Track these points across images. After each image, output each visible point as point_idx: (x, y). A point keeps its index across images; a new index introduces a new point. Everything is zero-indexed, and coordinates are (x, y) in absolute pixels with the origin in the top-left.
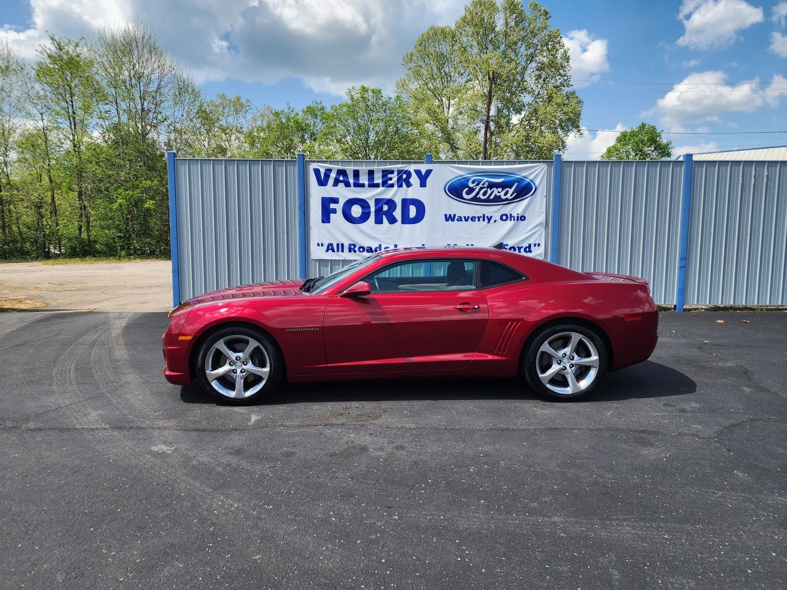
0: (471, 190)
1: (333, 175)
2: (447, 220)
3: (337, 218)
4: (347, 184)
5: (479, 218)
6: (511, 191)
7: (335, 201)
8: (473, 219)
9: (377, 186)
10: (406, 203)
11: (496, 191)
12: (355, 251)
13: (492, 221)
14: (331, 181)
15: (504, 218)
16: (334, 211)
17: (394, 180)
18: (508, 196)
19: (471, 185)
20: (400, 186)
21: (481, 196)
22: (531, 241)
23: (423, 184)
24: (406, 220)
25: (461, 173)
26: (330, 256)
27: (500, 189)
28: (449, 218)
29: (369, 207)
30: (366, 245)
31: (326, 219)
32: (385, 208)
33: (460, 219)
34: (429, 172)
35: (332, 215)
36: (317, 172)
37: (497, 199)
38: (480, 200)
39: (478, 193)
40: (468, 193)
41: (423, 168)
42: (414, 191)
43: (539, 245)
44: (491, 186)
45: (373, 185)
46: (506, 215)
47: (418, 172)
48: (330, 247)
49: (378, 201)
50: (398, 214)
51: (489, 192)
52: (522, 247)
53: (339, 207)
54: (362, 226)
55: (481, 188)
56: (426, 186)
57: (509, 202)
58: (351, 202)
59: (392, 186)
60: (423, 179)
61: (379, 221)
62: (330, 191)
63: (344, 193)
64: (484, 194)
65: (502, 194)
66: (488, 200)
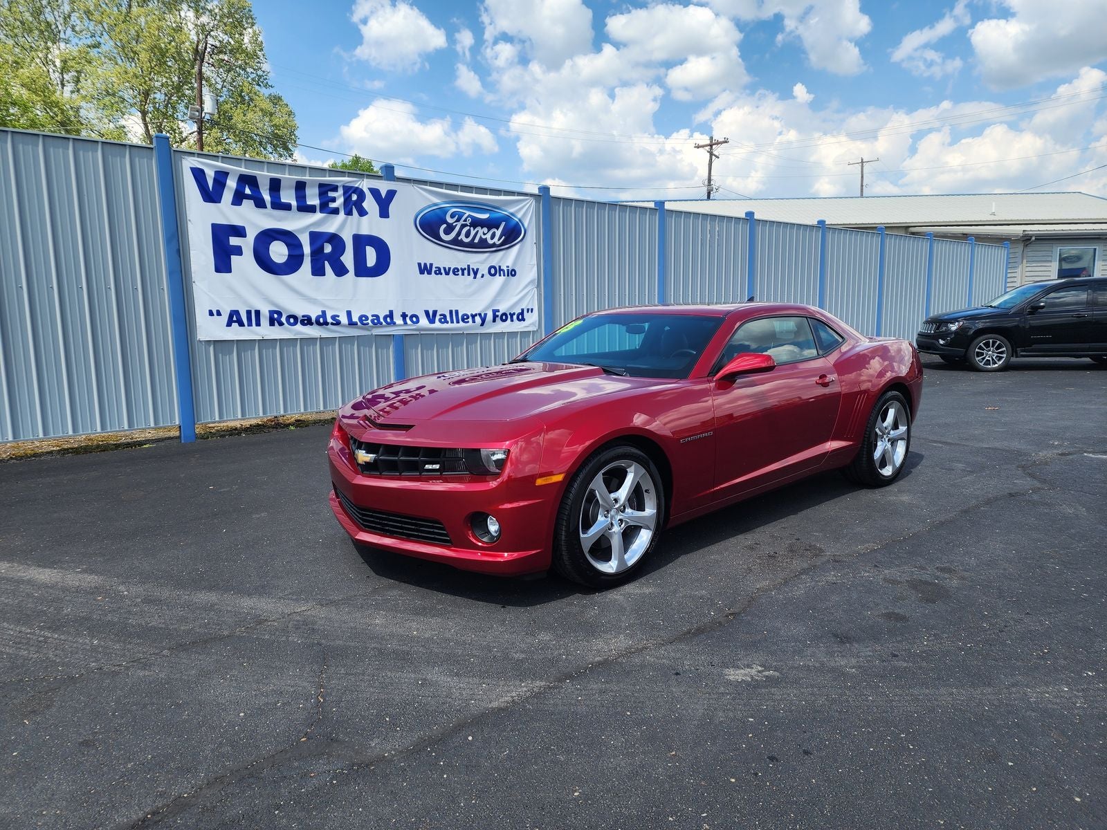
0: (449, 229)
1: (232, 183)
2: (422, 272)
3: (245, 263)
4: (260, 204)
5: (463, 270)
6: (498, 233)
7: (239, 232)
8: (455, 271)
9: (312, 209)
10: (361, 242)
11: (481, 232)
12: (281, 324)
13: (479, 275)
14: (228, 196)
15: (493, 271)
16: (238, 251)
17: (339, 202)
18: (496, 240)
19: (450, 220)
20: (349, 213)
21: (462, 237)
22: (524, 306)
23: (384, 213)
24: (362, 270)
25: (436, 200)
26: (236, 333)
27: (485, 230)
28: (425, 269)
29: (300, 246)
30: (300, 313)
31: (223, 263)
32: (328, 249)
33: (438, 272)
34: (391, 194)
35: (234, 259)
36: (199, 174)
37: (483, 244)
38: (461, 243)
39: (459, 234)
40: (447, 232)
41: (384, 187)
42: (370, 224)
43: (532, 310)
44: (476, 223)
45: (305, 208)
46: (494, 267)
47: (375, 193)
48: (234, 318)
49: (315, 237)
50: (348, 259)
51: (473, 233)
52: (514, 314)
53: (247, 244)
54: (288, 278)
55: (463, 226)
56: (388, 217)
57: (497, 248)
58: (267, 237)
59: (335, 211)
60: (384, 204)
61: (318, 271)
62: (226, 213)
63: (254, 219)
64: (467, 235)
65: (488, 236)
66: (471, 245)
